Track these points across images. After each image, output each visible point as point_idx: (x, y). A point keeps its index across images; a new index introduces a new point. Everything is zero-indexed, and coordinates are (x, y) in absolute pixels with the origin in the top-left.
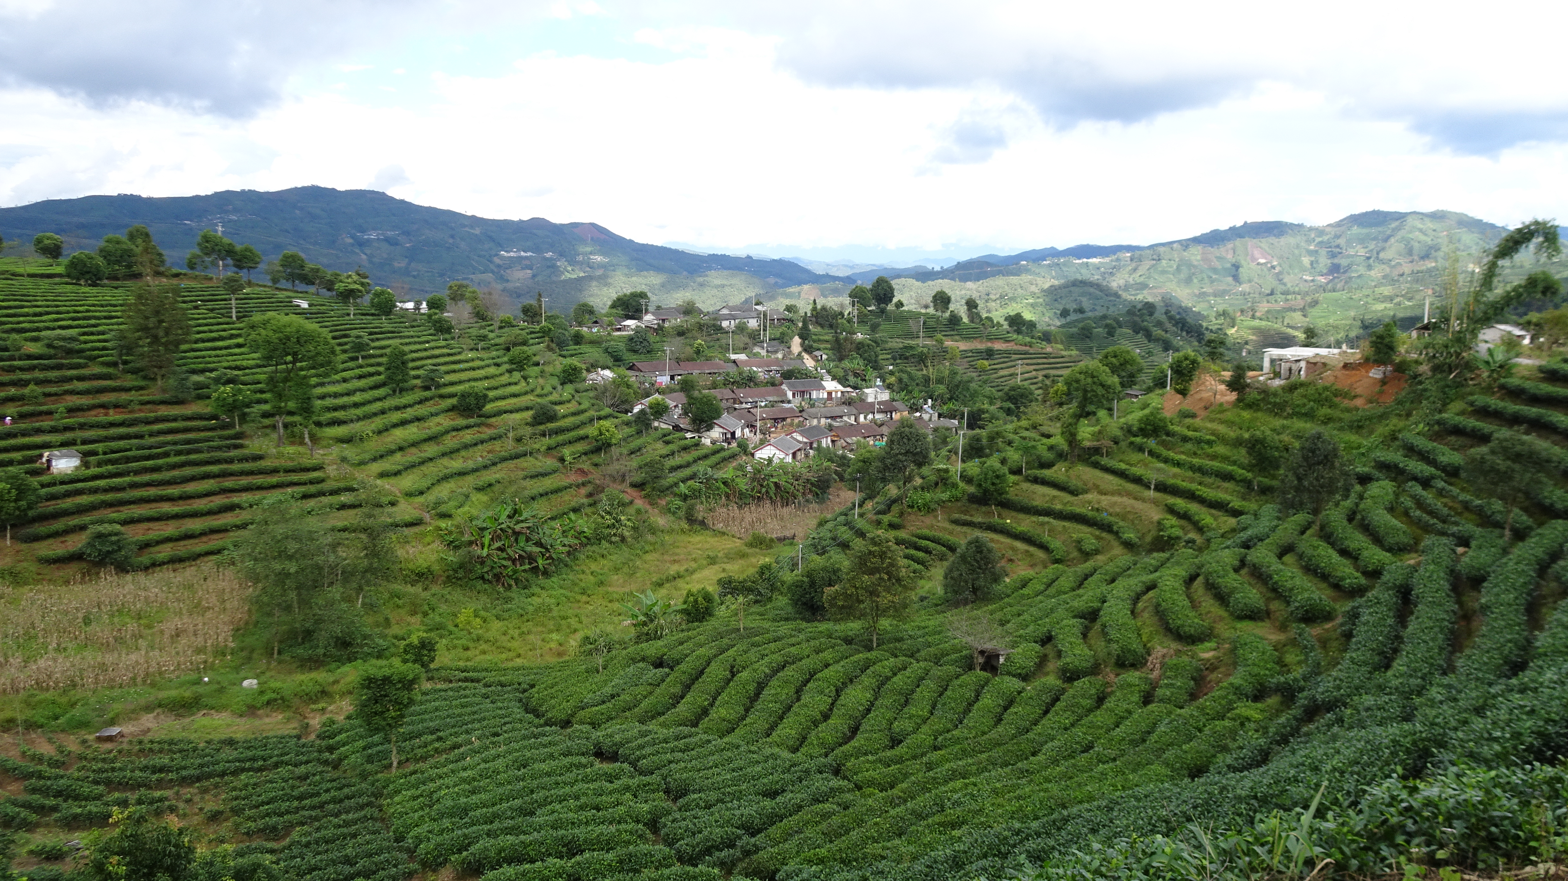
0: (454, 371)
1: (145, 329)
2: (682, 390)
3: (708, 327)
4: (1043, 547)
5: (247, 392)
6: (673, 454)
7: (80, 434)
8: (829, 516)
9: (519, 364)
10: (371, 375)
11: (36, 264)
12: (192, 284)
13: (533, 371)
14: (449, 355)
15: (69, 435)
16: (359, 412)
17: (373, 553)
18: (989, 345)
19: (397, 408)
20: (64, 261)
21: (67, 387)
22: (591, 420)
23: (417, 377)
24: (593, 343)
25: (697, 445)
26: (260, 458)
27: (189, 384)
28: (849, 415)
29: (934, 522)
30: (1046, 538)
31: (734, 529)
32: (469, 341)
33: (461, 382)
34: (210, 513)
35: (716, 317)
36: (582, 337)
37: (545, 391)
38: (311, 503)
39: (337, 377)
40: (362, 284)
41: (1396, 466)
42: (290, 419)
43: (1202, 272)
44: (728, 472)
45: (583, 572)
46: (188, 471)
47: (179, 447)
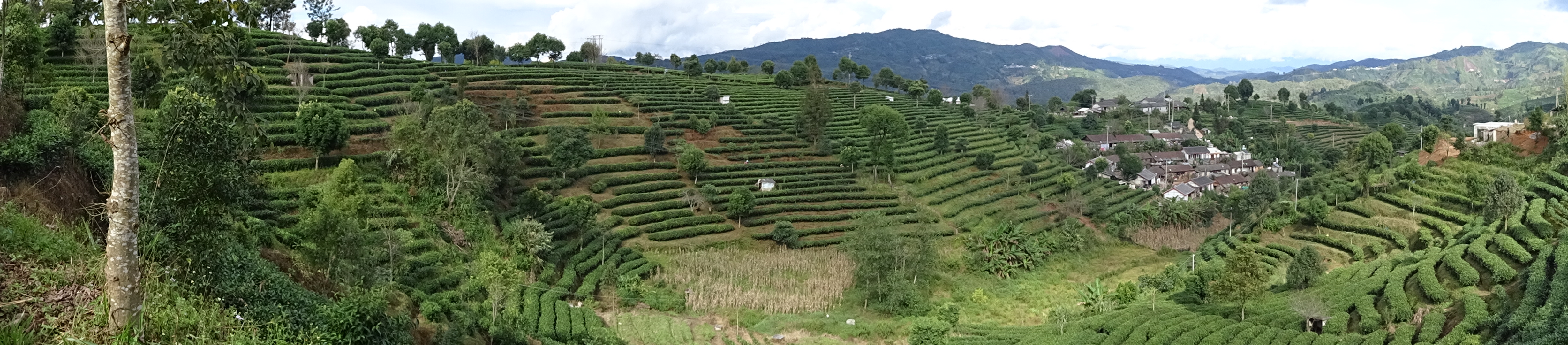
0: (975, 141)
1: (809, 113)
2: (1117, 153)
3: (1134, 112)
4: (1349, 251)
5: (859, 151)
6: (1111, 194)
7: (775, 170)
8: (1212, 235)
9: (1014, 136)
10: (927, 142)
11: (761, 77)
12: (835, 87)
13: (1023, 141)
14: (973, 130)
15: (770, 171)
16: (919, 164)
17: (925, 252)
18: (1314, 123)
19: (941, 163)
20: (774, 75)
21: (771, 144)
22: (1059, 172)
23: (953, 144)
24: (1060, 122)
25: (1126, 189)
26: (863, 190)
27: (830, 145)
28: (1225, 170)
29: (1280, 237)
30: (1351, 245)
31: (1151, 244)
32: (984, 121)
33: (979, 147)
34: (835, 220)
35: (1140, 105)
36: (1054, 119)
37: (1030, 154)
38: (890, 218)
39: (908, 143)
40: (924, 87)
41: (1545, 190)
42: (881, 167)
43: (1438, 76)
44: (1146, 206)
45: (1052, 270)
46: (826, 195)
47: (822, 181)
